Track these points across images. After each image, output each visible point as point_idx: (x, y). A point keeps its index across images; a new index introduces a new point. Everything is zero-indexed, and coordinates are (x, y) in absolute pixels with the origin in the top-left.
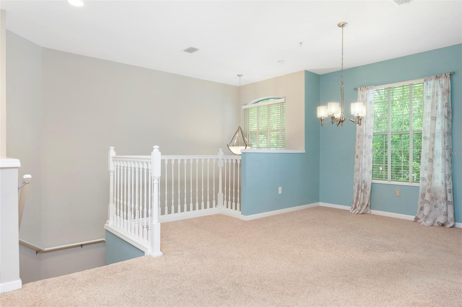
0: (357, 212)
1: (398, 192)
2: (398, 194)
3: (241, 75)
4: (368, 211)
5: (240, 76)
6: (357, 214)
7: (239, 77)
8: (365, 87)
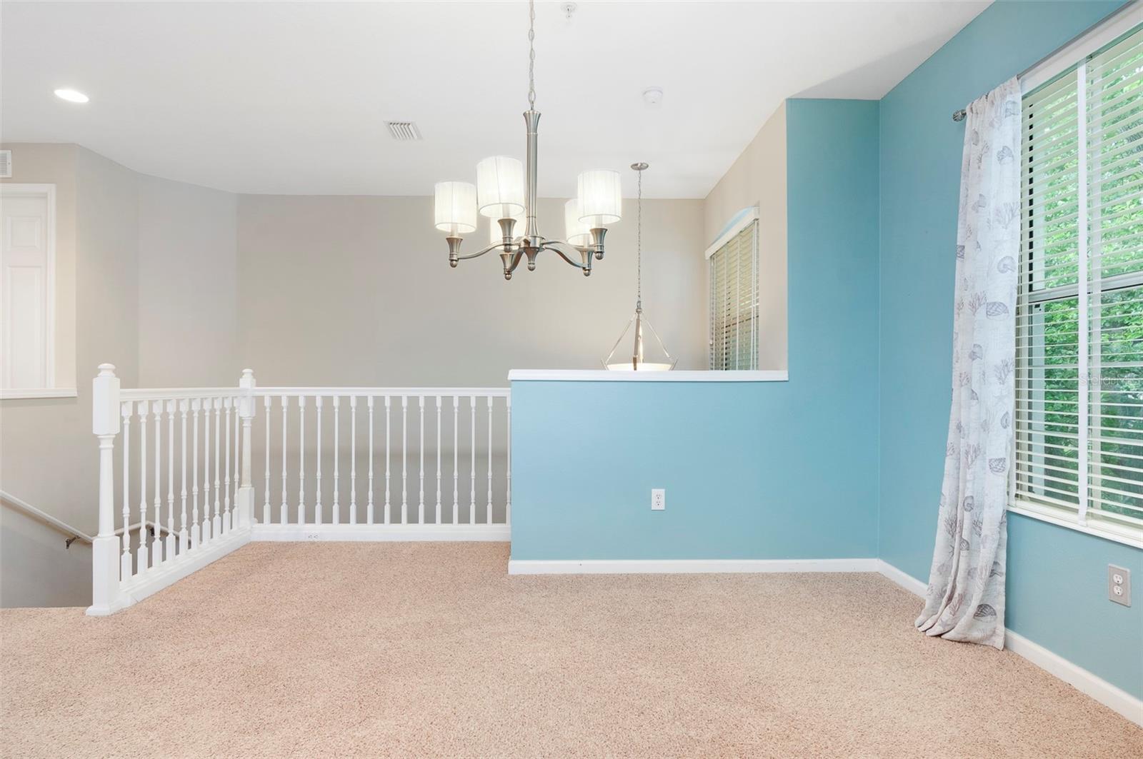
0: (938, 629)
1: (1118, 578)
2: (1117, 590)
3: (642, 164)
4: (993, 638)
5: (640, 169)
6: (940, 636)
7: (638, 172)
8: (985, 96)
